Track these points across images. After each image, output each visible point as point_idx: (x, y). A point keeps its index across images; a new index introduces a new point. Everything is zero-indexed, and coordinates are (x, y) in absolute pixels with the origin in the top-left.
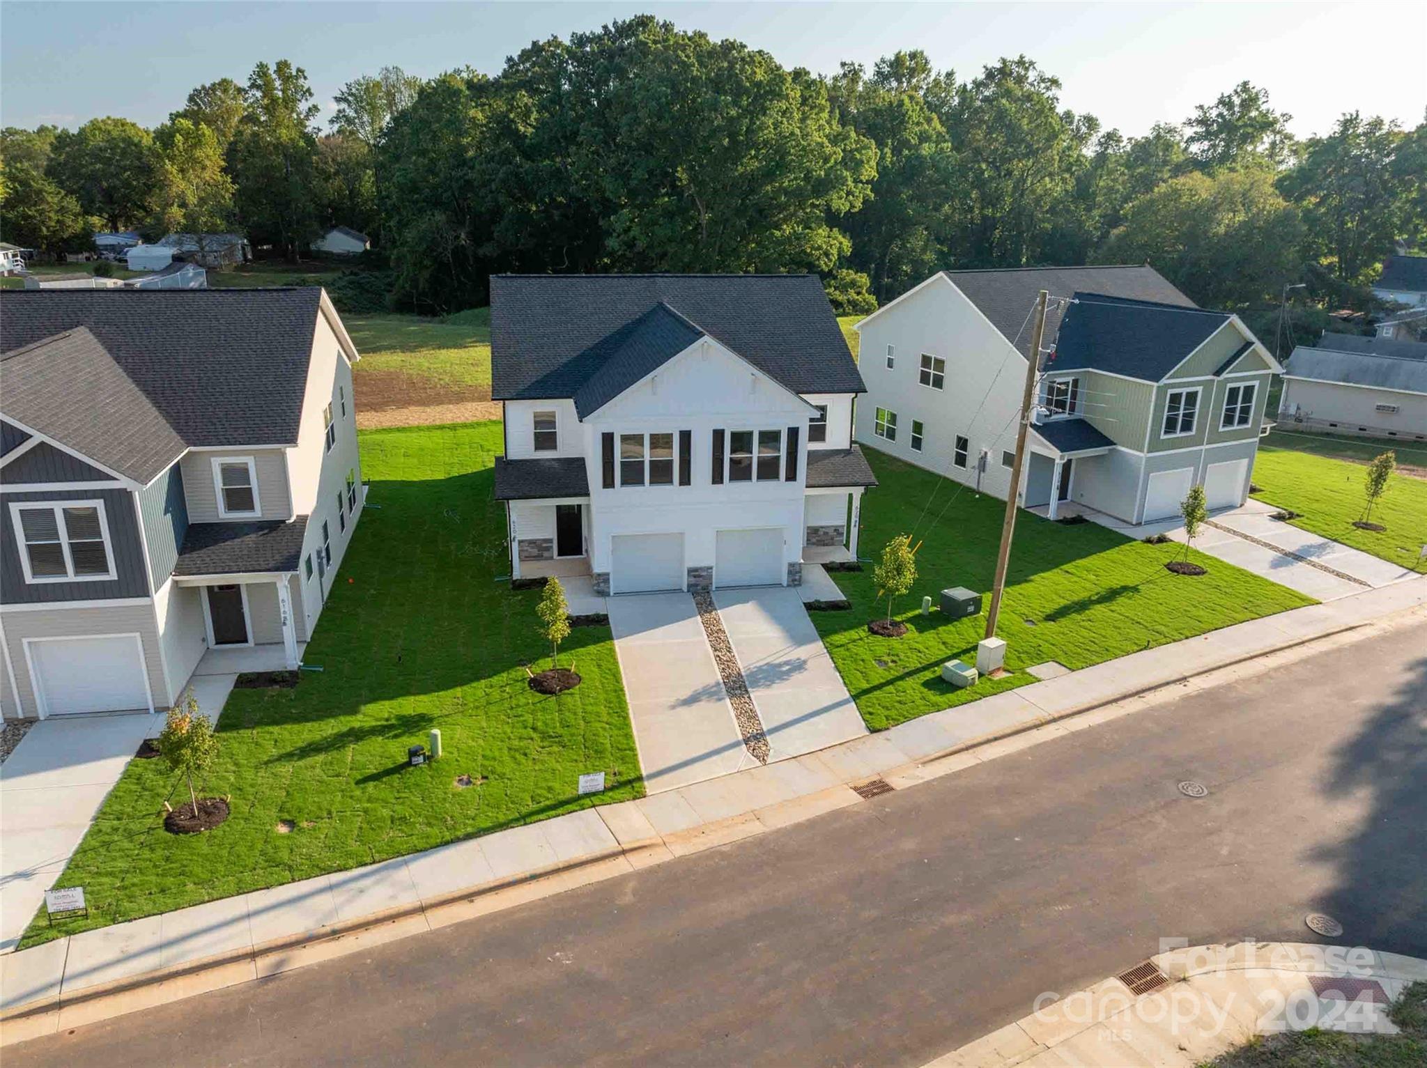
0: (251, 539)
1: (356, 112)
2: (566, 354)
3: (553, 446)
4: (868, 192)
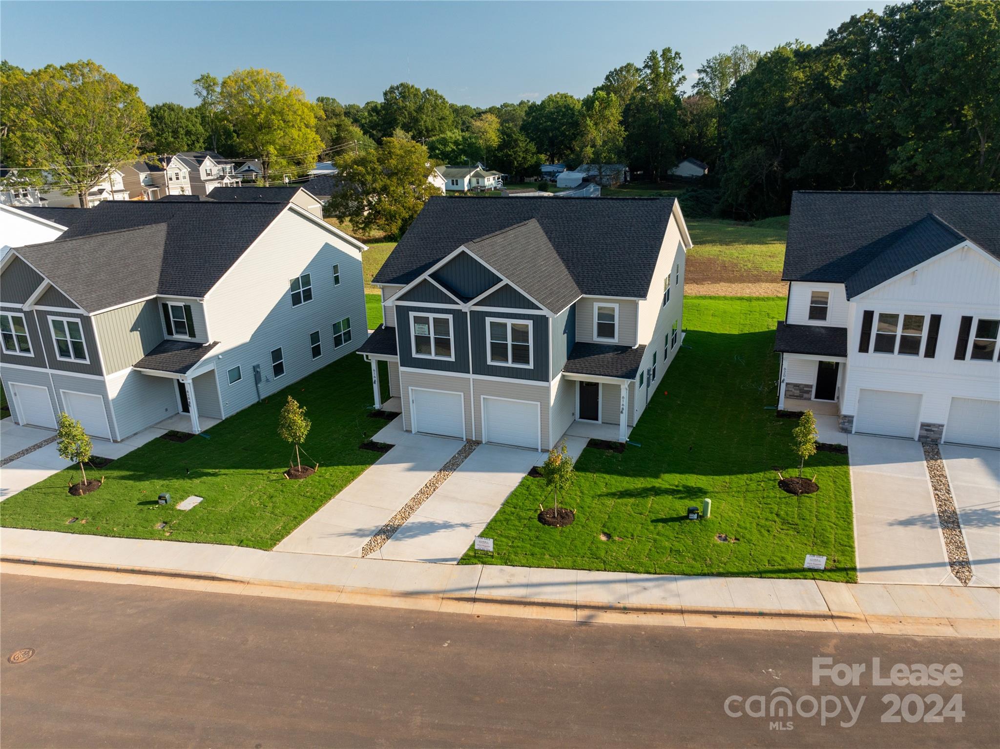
1: (711, 79)
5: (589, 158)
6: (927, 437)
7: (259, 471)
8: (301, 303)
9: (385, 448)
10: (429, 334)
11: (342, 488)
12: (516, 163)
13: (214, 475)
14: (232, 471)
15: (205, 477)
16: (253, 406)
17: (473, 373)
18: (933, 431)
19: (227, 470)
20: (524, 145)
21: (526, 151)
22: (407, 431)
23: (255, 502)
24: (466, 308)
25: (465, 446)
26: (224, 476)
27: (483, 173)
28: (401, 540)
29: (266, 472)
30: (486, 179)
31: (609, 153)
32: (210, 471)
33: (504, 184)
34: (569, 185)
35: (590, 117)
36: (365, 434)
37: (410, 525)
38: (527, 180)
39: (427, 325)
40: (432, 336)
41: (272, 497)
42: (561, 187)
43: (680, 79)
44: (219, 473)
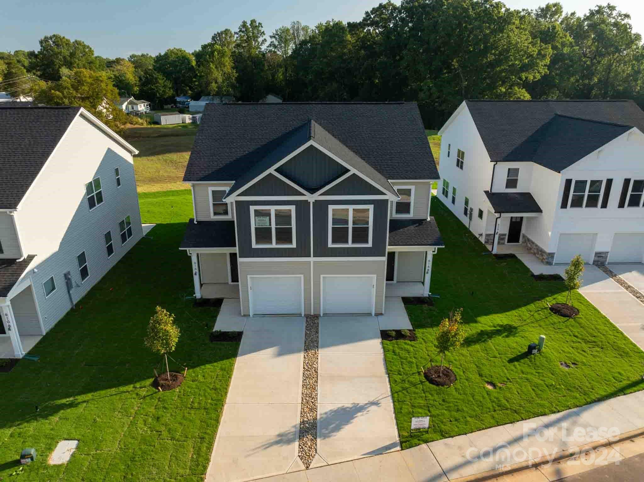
0: (412, 227)
2: (519, 140)
3: (515, 187)
4: (546, 70)
5: (214, 90)
6: (598, 261)
7: (122, 389)
8: (95, 206)
9: (236, 337)
10: (270, 225)
11: (226, 389)
12: (158, 94)
13: (71, 405)
14: (89, 396)
15: (62, 411)
16: (68, 314)
17: (314, 256)
18: (602, 257)
19: (84, 396)
20: (162, 82)
21: (165, 86)
22: (244, 316)
23: (142, 429)
24: (311, 198)
25: (307, 321)
26: (85, 404)
27: (135, 101)
28: (329, 437)
29: (130, 387)
30: (139, 106)
31: (227, 87)
32: (64, 401)
33: (151, 110)
34: (198, 110)
35: (212, 62)
36: (207, 325)
37: (324, 416)
38: (166, 107)
39: (268, 217)
40: (273, 226)
41: (158, 418)
42: (192, 111)
43: (263, 41)
44: (76, 402)
